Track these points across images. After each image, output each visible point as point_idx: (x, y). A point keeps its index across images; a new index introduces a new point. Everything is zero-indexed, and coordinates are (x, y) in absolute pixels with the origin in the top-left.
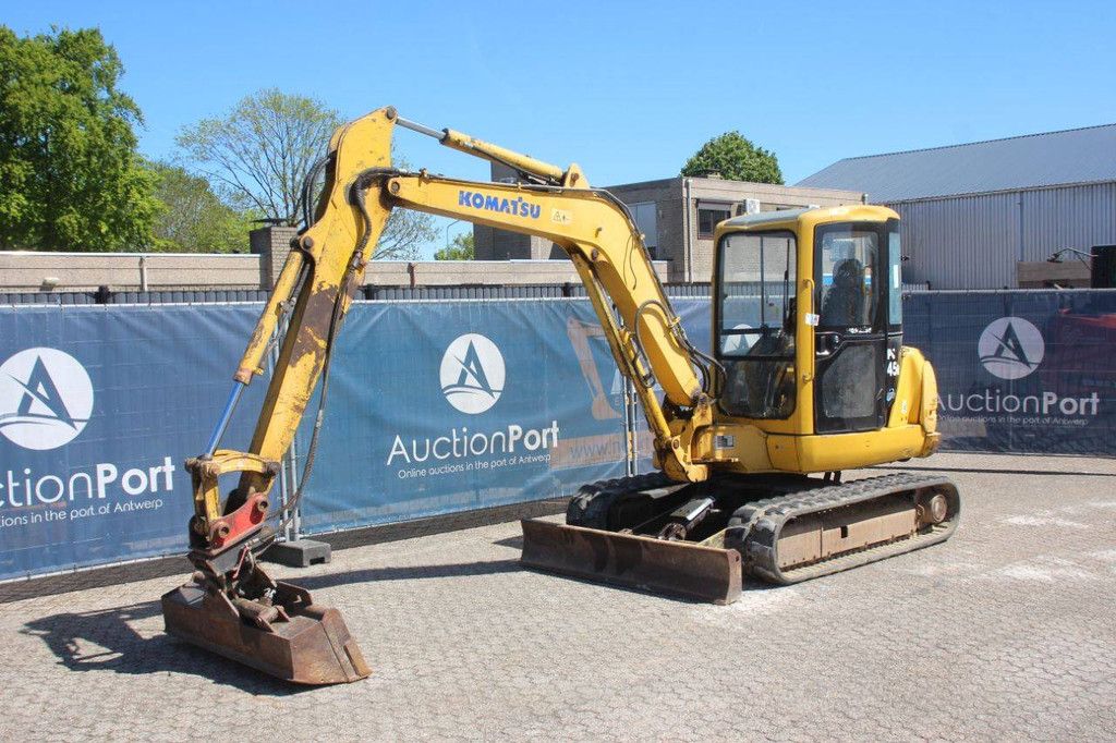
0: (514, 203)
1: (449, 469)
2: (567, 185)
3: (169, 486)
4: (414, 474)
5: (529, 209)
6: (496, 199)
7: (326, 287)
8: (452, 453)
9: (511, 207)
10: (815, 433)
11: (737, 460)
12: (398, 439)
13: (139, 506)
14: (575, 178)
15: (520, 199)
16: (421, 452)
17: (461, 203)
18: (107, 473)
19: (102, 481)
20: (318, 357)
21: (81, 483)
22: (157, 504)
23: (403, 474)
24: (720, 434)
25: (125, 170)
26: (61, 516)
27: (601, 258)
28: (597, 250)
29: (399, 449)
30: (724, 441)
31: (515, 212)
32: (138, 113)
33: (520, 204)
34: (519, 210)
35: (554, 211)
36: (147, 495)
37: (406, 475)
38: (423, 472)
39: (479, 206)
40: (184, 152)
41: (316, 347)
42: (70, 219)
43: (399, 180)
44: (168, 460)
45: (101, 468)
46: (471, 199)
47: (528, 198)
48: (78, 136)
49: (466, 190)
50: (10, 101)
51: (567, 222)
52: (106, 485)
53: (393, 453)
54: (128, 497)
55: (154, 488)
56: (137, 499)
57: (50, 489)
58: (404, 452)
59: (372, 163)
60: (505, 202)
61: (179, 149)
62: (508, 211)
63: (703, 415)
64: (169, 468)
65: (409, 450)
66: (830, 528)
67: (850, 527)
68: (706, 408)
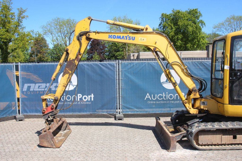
0: (126, 37)
1: (162, 102)
2: (144, 31)
3: (92, 100)
4: (152, 102)
5: (131, 38)
6: (120, 36)
7: (71, 59)
8: (163, 98)
9: (125, 38)
10: (229, 104)
11: (206, 109)
12: (148, 94)
13: (86, 103)
14: (147, 29)
15: (128, 36)
16: (154, 97)
17: (109, 38)
18: (80, 96)
19: (79, 97)
20: (69, 75)
21: (74, 98)
22: (90, 103)
23: (149, 102)
24: (203, 101)
25: (200, 35)
26: (71, 103)
27: (157, 50)
28: (155, 48)
29: (148, 96)
30: (204, 103)
31: (126, 39)
33: (128, 37)
34: (128, 38)
35: (140, 38)
36: (87, 101)
37: (150, 102)
38: (154, 102)
39: (114, 38)
40: (214, 30)
41: (69, 73)
42: (189, 45)
43: (90, 34)
44: (92, 94)
45: (79, 95)
46: (112, 37)
47: (131, 35)
48: (190, 29)
49: (110, 34)
50: (179, 24)
51: (144, 41)
52: (79, 98)
53: (146, 97)
54: (84, 101)
55: (89, 100)
57: (69, 98)
58: (149, 97)
59: (84, 30)
60: (123, 37)
61: (213, 29)
62: (124, 39)
63: (194, 95)
64: (92, 96)
65: (151, 97)
66: (227, 135)
67: (238, 136)
68: (196, 93)
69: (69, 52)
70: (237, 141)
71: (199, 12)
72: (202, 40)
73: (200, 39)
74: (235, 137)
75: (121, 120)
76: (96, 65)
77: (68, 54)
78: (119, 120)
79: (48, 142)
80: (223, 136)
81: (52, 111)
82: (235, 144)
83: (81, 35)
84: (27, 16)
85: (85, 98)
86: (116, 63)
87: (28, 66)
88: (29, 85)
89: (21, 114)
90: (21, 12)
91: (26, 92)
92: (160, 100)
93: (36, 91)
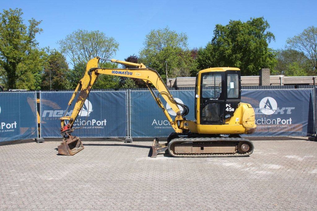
1: (167, 127)
2: (140, 68)
3: (105, 125)
4: (158, 127)
5: (129, 73)
6: (121, 72)
7: (84, 89)
8: (168, 124)
9: (125, 73)
10: (200, 124)
11: (187, 129)
12: (155, 120)
13: (99, 128)
14: (141, 66)
15: (127, 71)
16: (160, 123)
17: (112, 73)
18: (94, 121)
19: (93, 122)
20: (82, 101)
21: (89, 123)
22: (103, 128)
23: (156, 127)
24: (185, 123)
25: (266, 53)
26: (86, 128)
28: (148, 81)
30: (186, 124)
31: (126, 74)
32: (274, 37)
33: (127, 72)
34: (127, 73)
35: (136, 74)
36: (101, 126)
37: (156, 128)
38: (161, 128)
39: (117, 73)
41: (82, 100)
42: (251, 67)
43: (98, 70)
44: (105, 120)
45: (93, 120)
46: (115, 72)
47: (129, 71)
49: (114, 70)
51: (139, 75)
52: (94, 123)
53: (153, 123)
54: (97, 126)
56: (99, 126)
57: (84, 123)
58: (156, 123)
59: (93, 67)
60: (123, 72)
62: (124, 74)
64: (105, 121)
65: (157, 123)
66: (197, 147)
67: (205, 148)
68: (180, 116)
69: (82, 83)
70: (204, 151)
71: (266, 21)
72: (268, 59)
73: (266, 58)
74: (202, 149)
75: (130, 142)
76: (109, 93)
77: (81, 85)
78: (128, 142)
79: (65, 151)
80: (193, 148)
81: (68, 129)
82: (203, 154)
83: (91, 70)
84: (41, 30)
85: (99, 123)
86: (127, 92)
87: (48, 94)
88: (48, 111)
89: (41, 137)
90: (34, 24)
91: (46, 117)
92: (166, 126)
93: (55, 117)
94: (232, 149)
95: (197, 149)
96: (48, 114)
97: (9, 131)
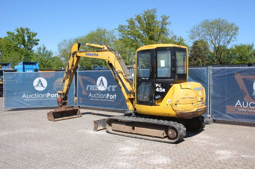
0: (94, 54)
2: (103, 49)
3: (115, 99)
5: (96, 55)
7: (70, 69)
9: (93, 55)
10: (137, 103)
13: (111, 101)
14: (104, 48)
15: (95, 53)
21: (105, 96)
22: (114, 101)
26: (103, 100)
27: (110, 62)
31: (94, 56)
33: (95, 54)
34: (95, 55)
35: (101, 55)
39: (88, 55)
41: (69, 78)
43: (77, 53)
44: (115, 94)
47: (96, 53)
49: (87, 53)
51: (103, 56)
52: (108, 97)
55: (113, 98)
59: (75, 51)
60: (92, 54)
63: (130, 96)
64: (115, 96)
66: (129, 126)
67: (135, 128)
68: (131, 94)
69: (69, 64)
70: (135, 132)
74: (133, 129)
77: (69, 66)
79: (51, 117)
80: (125, 126)
83: (74, 54)
87: (82, 72)
88: (90, 86)
89: (77, 105)
94: (160, 133)
95: (128, 128)
96: (89, 88)
97: (53, 99)
